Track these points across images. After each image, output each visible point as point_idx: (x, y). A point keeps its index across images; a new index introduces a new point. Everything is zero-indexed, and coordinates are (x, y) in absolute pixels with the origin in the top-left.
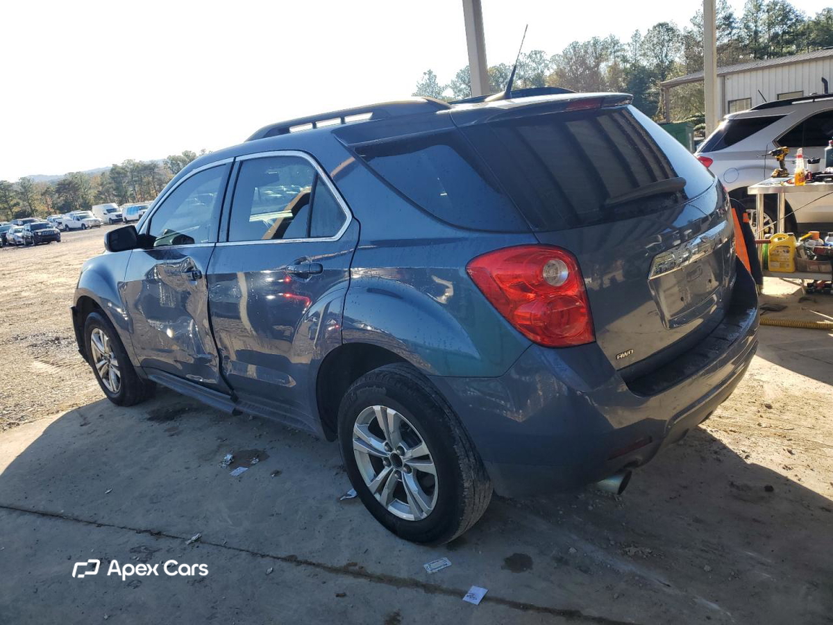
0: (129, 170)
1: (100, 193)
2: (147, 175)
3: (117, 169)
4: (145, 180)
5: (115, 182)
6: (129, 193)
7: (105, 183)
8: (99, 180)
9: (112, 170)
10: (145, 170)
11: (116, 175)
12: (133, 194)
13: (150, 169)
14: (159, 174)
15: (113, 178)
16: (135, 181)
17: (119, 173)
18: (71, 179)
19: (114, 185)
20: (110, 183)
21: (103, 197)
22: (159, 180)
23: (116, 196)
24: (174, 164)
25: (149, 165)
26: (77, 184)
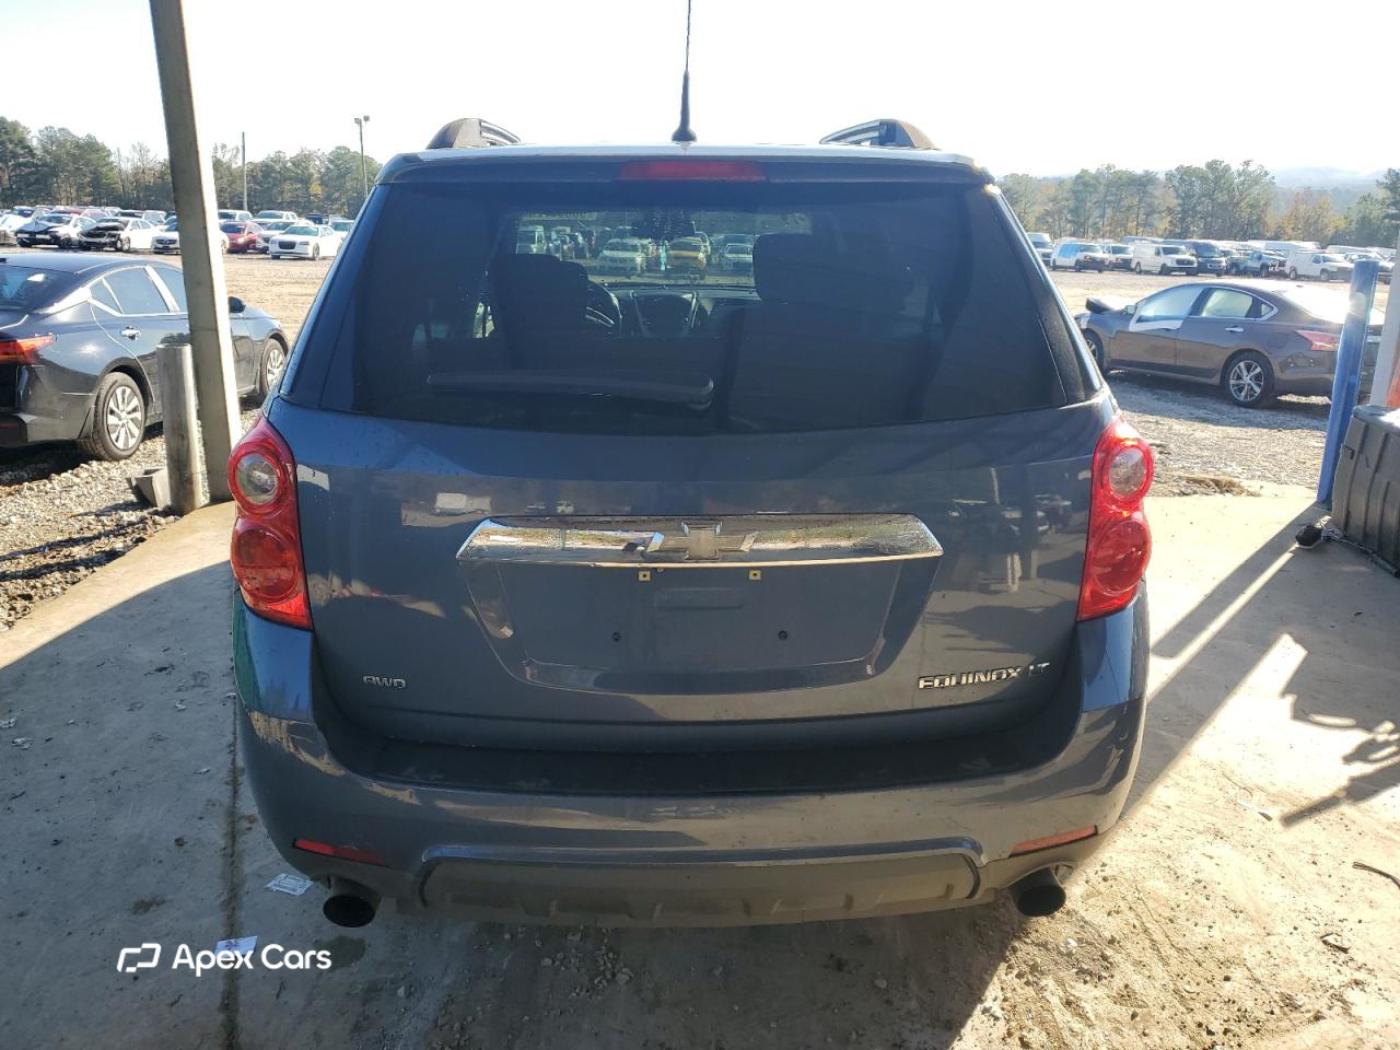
0: (1104, 182)
1: (1048, 213)
2: (1131, 195)
3: (1087, 178)
4: (1125, 203)
5: (1076, 199)
6: (1091, 221)
7: (1060, 197)
8: (1052, 192)
9: (1078, 177)
10: (1129, 185)
11: (1081, 188)
12: (1097, 223)
13: (1141, 184)
14: (1152, 196)
15: (1074, 192)
16: (1109, 202)
17: (1086, 184)
18: (1011, 184)
19: (1072, 204)
20: (1067, 200)
21: (1050, 220)
22: (1150, 205)
23: (1069, 222)
24: (1184, 181)
25: (1141, 177)
26: (1017, 193)
